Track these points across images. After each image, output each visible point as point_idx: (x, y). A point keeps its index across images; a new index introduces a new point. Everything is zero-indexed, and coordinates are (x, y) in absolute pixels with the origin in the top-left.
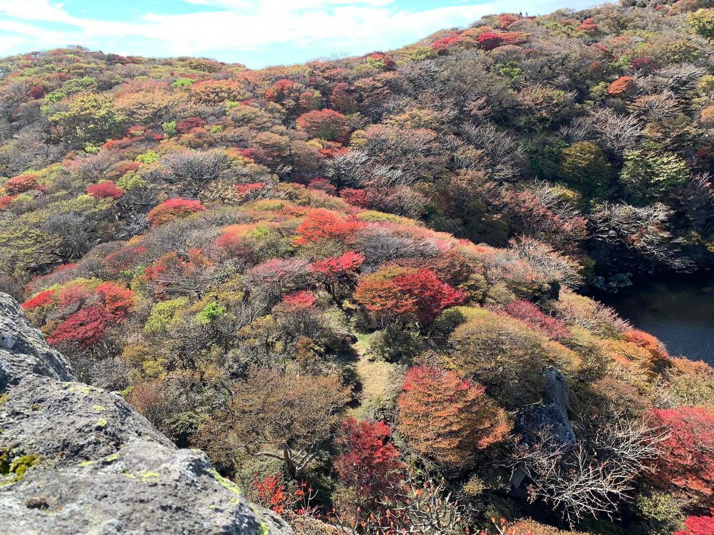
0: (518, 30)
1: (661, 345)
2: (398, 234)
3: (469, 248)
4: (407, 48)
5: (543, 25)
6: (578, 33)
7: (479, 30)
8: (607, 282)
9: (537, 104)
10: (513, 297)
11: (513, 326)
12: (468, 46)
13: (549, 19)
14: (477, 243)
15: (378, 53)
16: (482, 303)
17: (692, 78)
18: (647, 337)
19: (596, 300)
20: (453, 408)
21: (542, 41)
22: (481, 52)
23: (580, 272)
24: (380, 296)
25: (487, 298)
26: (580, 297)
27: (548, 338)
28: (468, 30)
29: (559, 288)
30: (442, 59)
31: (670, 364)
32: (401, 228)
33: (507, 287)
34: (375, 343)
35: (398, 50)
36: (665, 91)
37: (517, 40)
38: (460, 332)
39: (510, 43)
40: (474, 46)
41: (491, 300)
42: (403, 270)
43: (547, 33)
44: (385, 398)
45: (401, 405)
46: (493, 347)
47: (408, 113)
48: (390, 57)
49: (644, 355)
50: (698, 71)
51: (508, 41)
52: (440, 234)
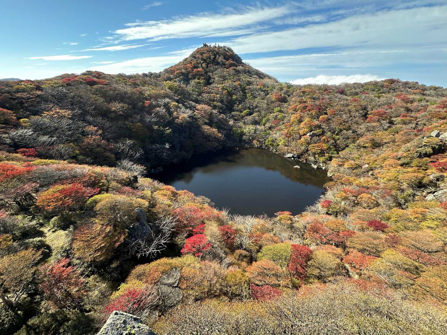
0: (104, 79)
1: (174, 188)
2: (59, 170)
3: (98, 169)
4: (47, 80)
5: (114, 78)
6: (129, 83)
7: (85, 76)
8: (155, 170)
9: (118, 109)
10: (120, 186)
11: (121, 198)
12: (81, 83)
13: (117, 77)
14: (101, 166)
15: (29, 80)
16: (107, 191)
17: (168, 103)
18: (169, 187)
19: (152, 179)
20: (100, 238)
21: (115, 85)
22: (89, 86)
23: (145, 170)
24: (52, 201)
25: (109, 189)
26: (146, 179)
27: (135, 198)
28: (80, 76)
29: (137, 178)
30: (69, 87)
31: (177, 194)
32: (60, 166)
33: (116, 182)
34: (54, 223)
35: (42, 80)
36: (162, 106)
37: (104, 83)
38: (98, 207)
39: (101, 84)
40: (84, 83)
41: (111, 189)
42: (65, 186)
43: (117, 82)
44: (66, 245)
45: (75, 246)
46: (114, 208)
47: (54, 111)
48: (37, 84)
49: (169, 193)
50: (170, 101)
51: (100, 83)
52: (82, 166)
